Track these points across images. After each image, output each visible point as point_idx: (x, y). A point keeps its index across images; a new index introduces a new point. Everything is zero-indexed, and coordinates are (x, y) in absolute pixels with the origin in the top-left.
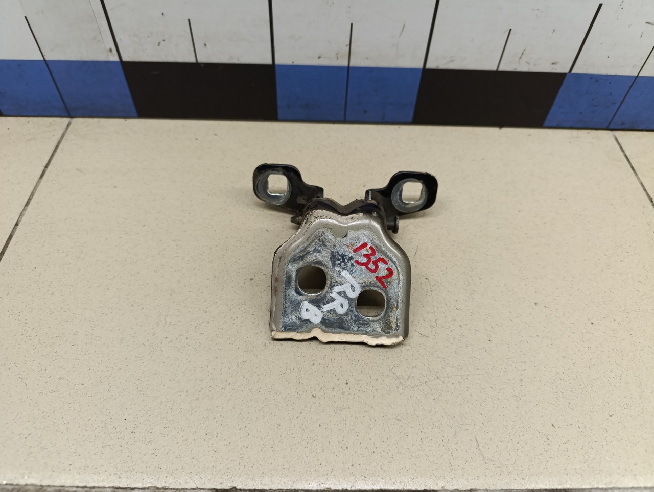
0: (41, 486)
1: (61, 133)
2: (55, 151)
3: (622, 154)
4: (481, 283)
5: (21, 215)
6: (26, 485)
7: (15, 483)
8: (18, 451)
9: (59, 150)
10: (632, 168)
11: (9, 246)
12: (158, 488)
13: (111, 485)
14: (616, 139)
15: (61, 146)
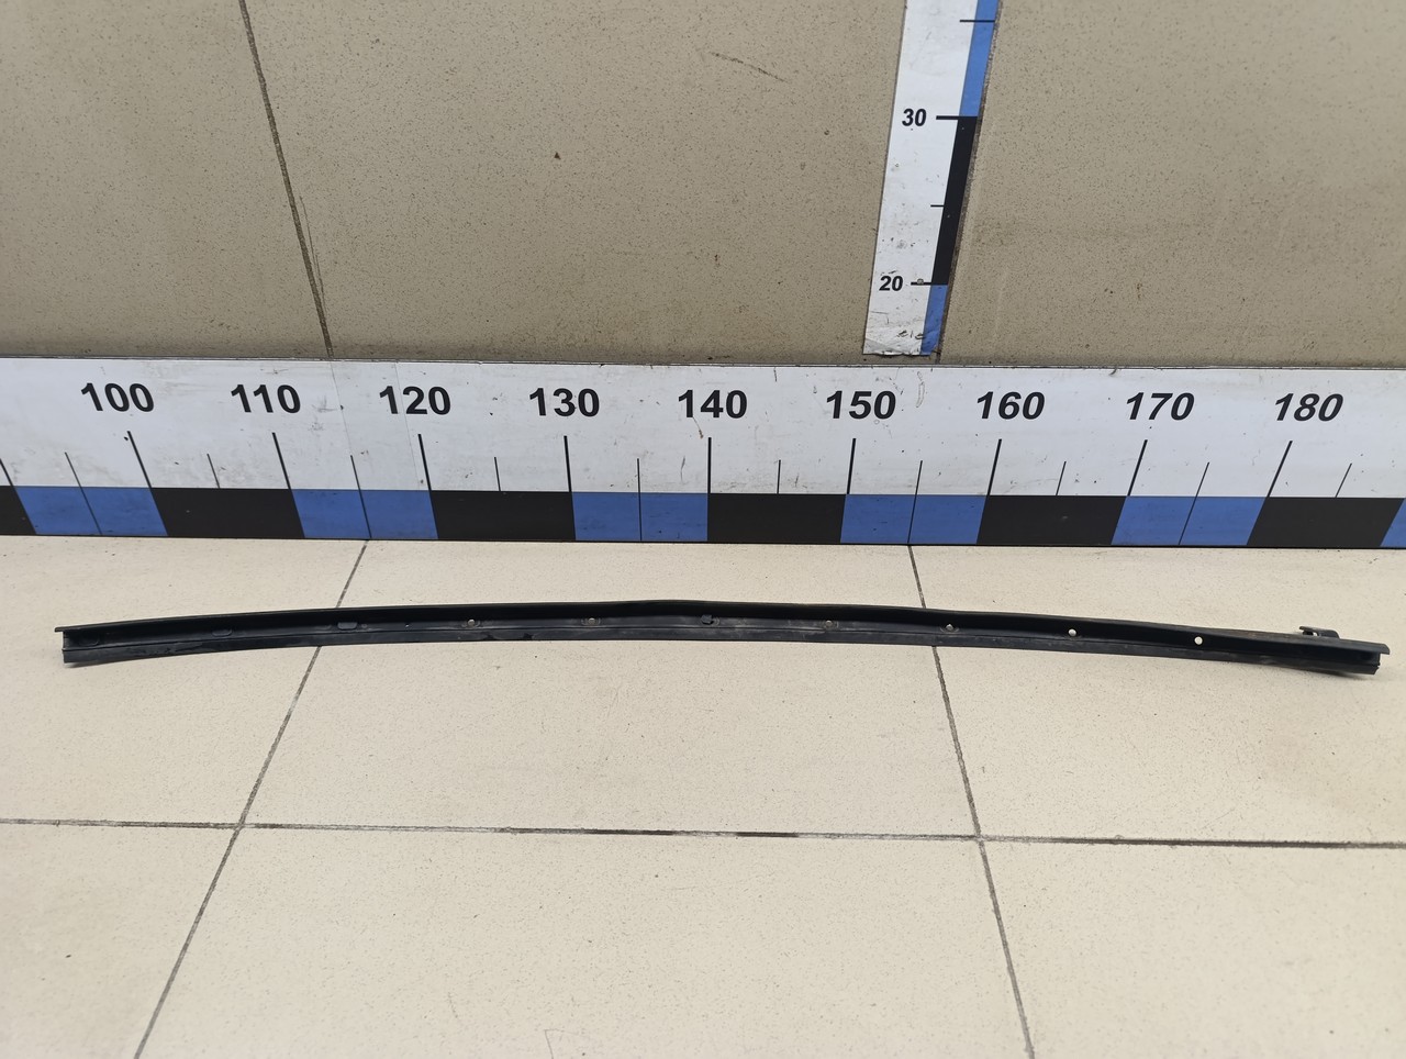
0: (359, 826)
1: (357, 555)
2: (352, 573)
3: (912, 571)
6: (347, 825)
7: (338, 824)
8: (339, 804)
12: (450, 827)
13: (413, 825)
14: (912, 557)
15: (358, 569)
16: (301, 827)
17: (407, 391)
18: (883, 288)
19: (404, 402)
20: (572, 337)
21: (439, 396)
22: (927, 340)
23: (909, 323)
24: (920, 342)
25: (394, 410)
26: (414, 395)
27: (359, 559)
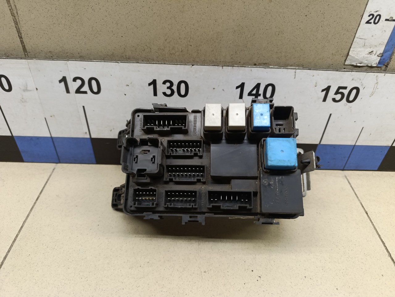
1: (49, 174)
2: (45, 184)
3: (349, 186)
4: (275, 264)
9: (48, 184)
10: (355, 193)
11: (16, 241)
14: (346, 177)
15: (49, 182)
17: (75, 80)
18: (368, 22)
19: (74, 86)
20: (173, 48)
21: (94, 83)
22: (383, 57)
23: (376, 46)
24: (379, 58)
25: (68, 91)
26: (79, 82)
27: (50, 176)
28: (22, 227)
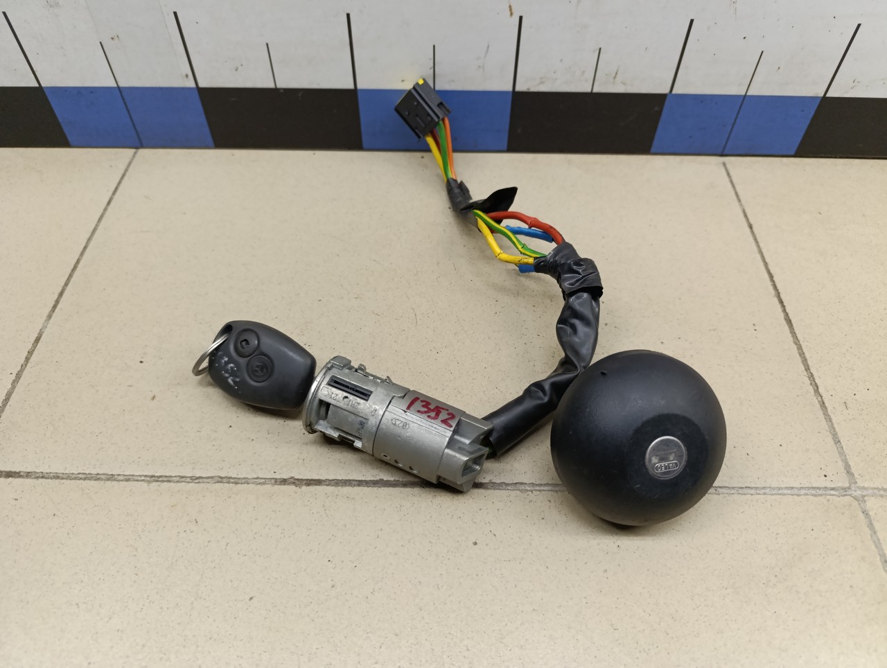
0: (112, 475)
1: (127, 161)
2: (122, 178)
3: (727, 179)
5: (89, 240)
6: (98, 474)
7: (87, 472)
8: (90, 446)
9: (126, 178)
10: (737, 194)
11: (78, 269)
12: (221, 478)
13: (177, 475)
14: (724, 164)
15: (127, 174)
16: (43, 476)
27: (129, 165)
28: (85, 248)
